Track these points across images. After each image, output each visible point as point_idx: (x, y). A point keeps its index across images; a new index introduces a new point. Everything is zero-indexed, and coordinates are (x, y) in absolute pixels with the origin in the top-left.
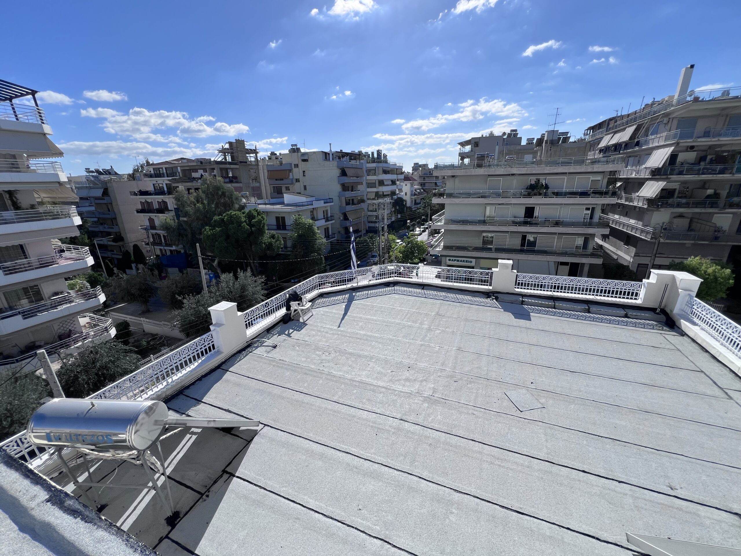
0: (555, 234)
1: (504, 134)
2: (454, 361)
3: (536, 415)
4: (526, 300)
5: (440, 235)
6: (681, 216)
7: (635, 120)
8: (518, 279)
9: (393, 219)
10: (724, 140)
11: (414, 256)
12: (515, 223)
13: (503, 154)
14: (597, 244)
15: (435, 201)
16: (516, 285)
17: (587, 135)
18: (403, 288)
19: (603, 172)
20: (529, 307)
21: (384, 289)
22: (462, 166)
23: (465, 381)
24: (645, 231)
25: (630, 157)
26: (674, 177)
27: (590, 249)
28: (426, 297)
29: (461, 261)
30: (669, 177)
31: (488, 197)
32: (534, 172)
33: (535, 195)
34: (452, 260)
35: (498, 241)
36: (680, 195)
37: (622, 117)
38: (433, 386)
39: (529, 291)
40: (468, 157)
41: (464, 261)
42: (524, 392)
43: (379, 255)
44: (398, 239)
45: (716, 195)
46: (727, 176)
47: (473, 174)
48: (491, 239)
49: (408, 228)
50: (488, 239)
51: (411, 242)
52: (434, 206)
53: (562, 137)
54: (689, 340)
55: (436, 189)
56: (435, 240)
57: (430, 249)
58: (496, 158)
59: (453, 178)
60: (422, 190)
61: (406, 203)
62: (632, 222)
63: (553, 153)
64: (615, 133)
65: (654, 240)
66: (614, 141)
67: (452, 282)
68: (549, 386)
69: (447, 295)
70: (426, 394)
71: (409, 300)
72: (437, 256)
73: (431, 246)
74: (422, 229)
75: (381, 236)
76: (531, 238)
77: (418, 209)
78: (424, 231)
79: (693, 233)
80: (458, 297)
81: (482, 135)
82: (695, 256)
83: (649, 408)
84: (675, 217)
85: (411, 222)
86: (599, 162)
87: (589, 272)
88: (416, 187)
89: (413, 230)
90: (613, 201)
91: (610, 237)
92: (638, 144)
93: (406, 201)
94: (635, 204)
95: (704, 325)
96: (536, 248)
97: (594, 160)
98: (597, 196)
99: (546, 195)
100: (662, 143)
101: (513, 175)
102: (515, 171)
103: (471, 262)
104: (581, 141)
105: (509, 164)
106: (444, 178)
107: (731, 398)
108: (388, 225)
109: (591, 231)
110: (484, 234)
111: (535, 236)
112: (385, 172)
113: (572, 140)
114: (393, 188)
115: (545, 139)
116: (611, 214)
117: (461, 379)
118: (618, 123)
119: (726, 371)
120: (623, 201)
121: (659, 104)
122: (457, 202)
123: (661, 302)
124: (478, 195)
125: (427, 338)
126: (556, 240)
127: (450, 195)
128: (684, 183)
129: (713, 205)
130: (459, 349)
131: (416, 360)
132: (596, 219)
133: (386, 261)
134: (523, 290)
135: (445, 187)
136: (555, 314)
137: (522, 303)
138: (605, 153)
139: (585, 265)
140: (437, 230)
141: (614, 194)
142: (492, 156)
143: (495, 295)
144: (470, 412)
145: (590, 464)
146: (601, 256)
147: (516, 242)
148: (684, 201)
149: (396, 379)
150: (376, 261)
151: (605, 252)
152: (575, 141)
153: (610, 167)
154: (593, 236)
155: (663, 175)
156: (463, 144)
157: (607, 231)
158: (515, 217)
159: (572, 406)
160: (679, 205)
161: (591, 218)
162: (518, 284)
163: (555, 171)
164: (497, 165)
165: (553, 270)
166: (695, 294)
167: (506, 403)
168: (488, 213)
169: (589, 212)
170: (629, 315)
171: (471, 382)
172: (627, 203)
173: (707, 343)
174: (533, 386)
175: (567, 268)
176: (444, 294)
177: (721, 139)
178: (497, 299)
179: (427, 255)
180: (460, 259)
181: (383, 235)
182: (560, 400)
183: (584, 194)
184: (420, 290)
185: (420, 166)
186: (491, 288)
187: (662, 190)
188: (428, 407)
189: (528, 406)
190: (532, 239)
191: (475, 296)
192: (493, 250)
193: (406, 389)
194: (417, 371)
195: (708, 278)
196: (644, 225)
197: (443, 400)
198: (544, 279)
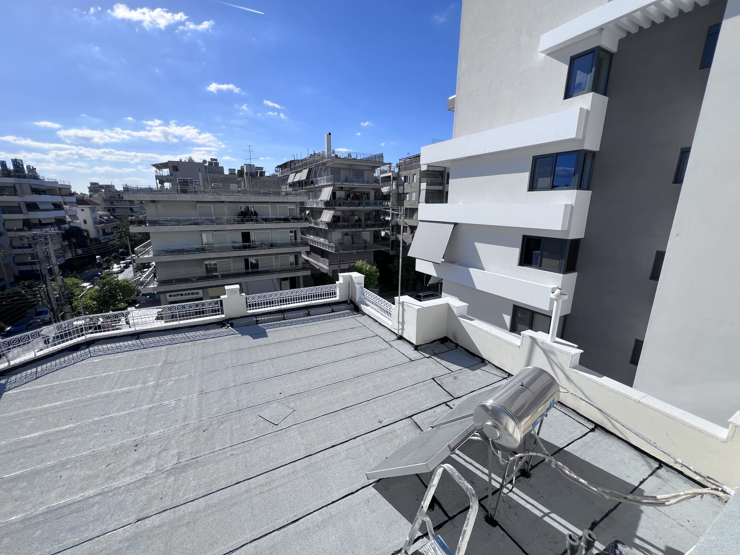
0: (272, 254)
1: (205, 161)
2: (198, 408)
3: (290, 421)
4: (260, 319)
5: (150, 269)
6: (346, 234)
7: (306, 164)
8: (248, 301)
9: (69, 256)
10: (356, 185)
11: (118, 300)
12: (235, 248)
13: (208, 181)
14: (304, 259)
15: (134, 229)
16: (247, 308)
17: (278, 172)
18: (105, 346)
19: (295, 203)
20: (264, 324)
21: (71, 356)
22: (162, 190)
23: (216, 424)
24: (331, 247)
25: (310, 192)
26: (337, 208)
27: (300, 265)
28: (144, 348)
29: (186, 294)
30: (335, 207)
31: (202, 223)
32: (242, 200)
33: (247, 221)
34: (174, 295)
35: (222, 267)
36: (343, 220)
37: (298, 161)
38: (176, 451)
39: (260, 310)
40: (168, 181)
41: (189, 294)
42: (275, 405)
43: (52, 310)
44: (84, 282)
45: (359, 220)
46: (361, 208)
47: (178, 199)
48: (215, 266)
49: (100, 265)
50: (212, 266)
51: (109, 283)
52: (135, 236)
53: (259, 171)
54: (367, 317)
55: (132, 216)
56: (144, 276)
57: (140, 288)
58: (201, 184)
59: (154, 204)
60: (112, 217)
61: (88, 234)
62: (322, 240)
63: (254, 184)
64: (297, 172)
65: (337, 253)
66: (297, 179)
67: (177, 320)
68: (294, 389)
69: (173, 337)
70: (169, 466)
71: (116, 360)
72: (152, 295)
73: (142, 284)
74: (122, 265)
75: (48, 282)
76: (253, 260)
77: (110, 240)
78: (126, 267)
79: (354, 245)
80: (188, 335)
81: (181, 160)
82: (359, 260)
83: (358, 373)
84: (344, 235)
85: (102, 257)
86: (291, 194)
87: (304, 283)
88: (100, 213)
89: (108, 268)
90: (307, 225)
91: (311, 253)
92: (312, 183)
93: (86, 231)
94: (321, 227)
95: (372, 305)
96: (259, 269)
97: (287, 193)
98: (296, 221)
99: (257, 221)
100: (326, 184)
101: (222, 202)
102: (223, 198)
103: (198, 293)
104: (274, 176)
105: (216, 191)
106: (142, 203)
107: (392, 346)
108: (60, 266)
109: (297, 249)
110: (207, 262)
111: (256, 258)
112: (36, 191)
113: (267, 174)
114: (59, 214)
115: (245, 171)
116: (308, 235)
117: (211, 425)
118: (297, 165)
119: (387, 330)
120: (313, 225)
121: (318, 156)
122: (166, 230)
123: (349, 296)
124: (189, 222)
125: (157, 397)
126: (274, 259)
127: (154, 223)
128: (343, 211)
129: (360, 226)
130: (201, 393)
131: (146, 431)
132: (299, 240)
133: (68, 315)
134: (255, 311)
135: (144, 213)
136: (285, 325)
137: (257, 322)
138: (293, 187)
139: (300, 277)
140: (146, 263)
141: (306, 220)
142: (196, 182)
143: (230, 322)
144: (229, 454)
145: (335, 437)
146: (309, 268)
147: (241, 266)
148: (346, 224)
149: (118, 471)
150: (47, 319)
151: (310, 264)
152: (270, 176)
153: (299, 199)
154: (300, 253)
155: (331, 206)
156: (160, 166)
157: (308, 249)
158: (234, 243)
159: (314, 398)
160: (344, 227)
161: (296, 239)
162: (250, 306)
163: (260, 200)
164: (205, 192)
165: (278, 286)
166: (363, 286)
167: (262, 424)
168: (205, 240)
169: (293, 234)
170: (334, 310)
171: (222, 423)
172: (316, 226)
173: (376, 316)
174: (282, 396)
175: (287, 283)
176: (169, 337)
177: (354, 184)
178: (232, 325)
179: (137, 295)
180: (184, 292)
181: (53, 280)
182: (305, 397)
183: (286, 220)
184: (134, 342)
185: (102, 187)
186: (223, 316)
187: (333, 216)
188: (175, 480)
189: (281, 417)
190: (254, 262)
191: (208, 329)
192: (219, 277)
193: (139, 476)
194: (151, 445)
195: (368, 274)
196: (330, 242)
197: (194, 460)
198: (270, 296)
